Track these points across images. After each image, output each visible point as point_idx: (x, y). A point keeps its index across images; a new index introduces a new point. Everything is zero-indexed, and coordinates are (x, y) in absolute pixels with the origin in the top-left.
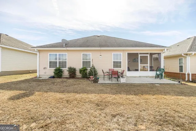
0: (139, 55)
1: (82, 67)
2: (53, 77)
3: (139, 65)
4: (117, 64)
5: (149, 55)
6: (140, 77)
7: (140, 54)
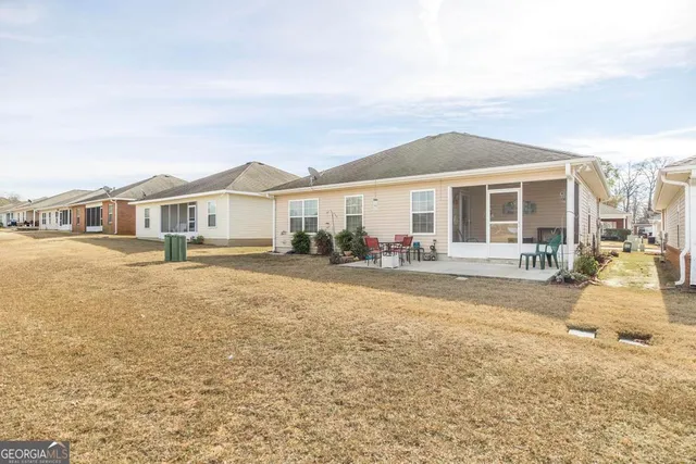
0: (489, 192)
1: (345, 228)
2: (292, 253)
3: (489, 223)
4: (423, 222)
5: (519, 191)
6: (489, 260)
7: (491, 187)
